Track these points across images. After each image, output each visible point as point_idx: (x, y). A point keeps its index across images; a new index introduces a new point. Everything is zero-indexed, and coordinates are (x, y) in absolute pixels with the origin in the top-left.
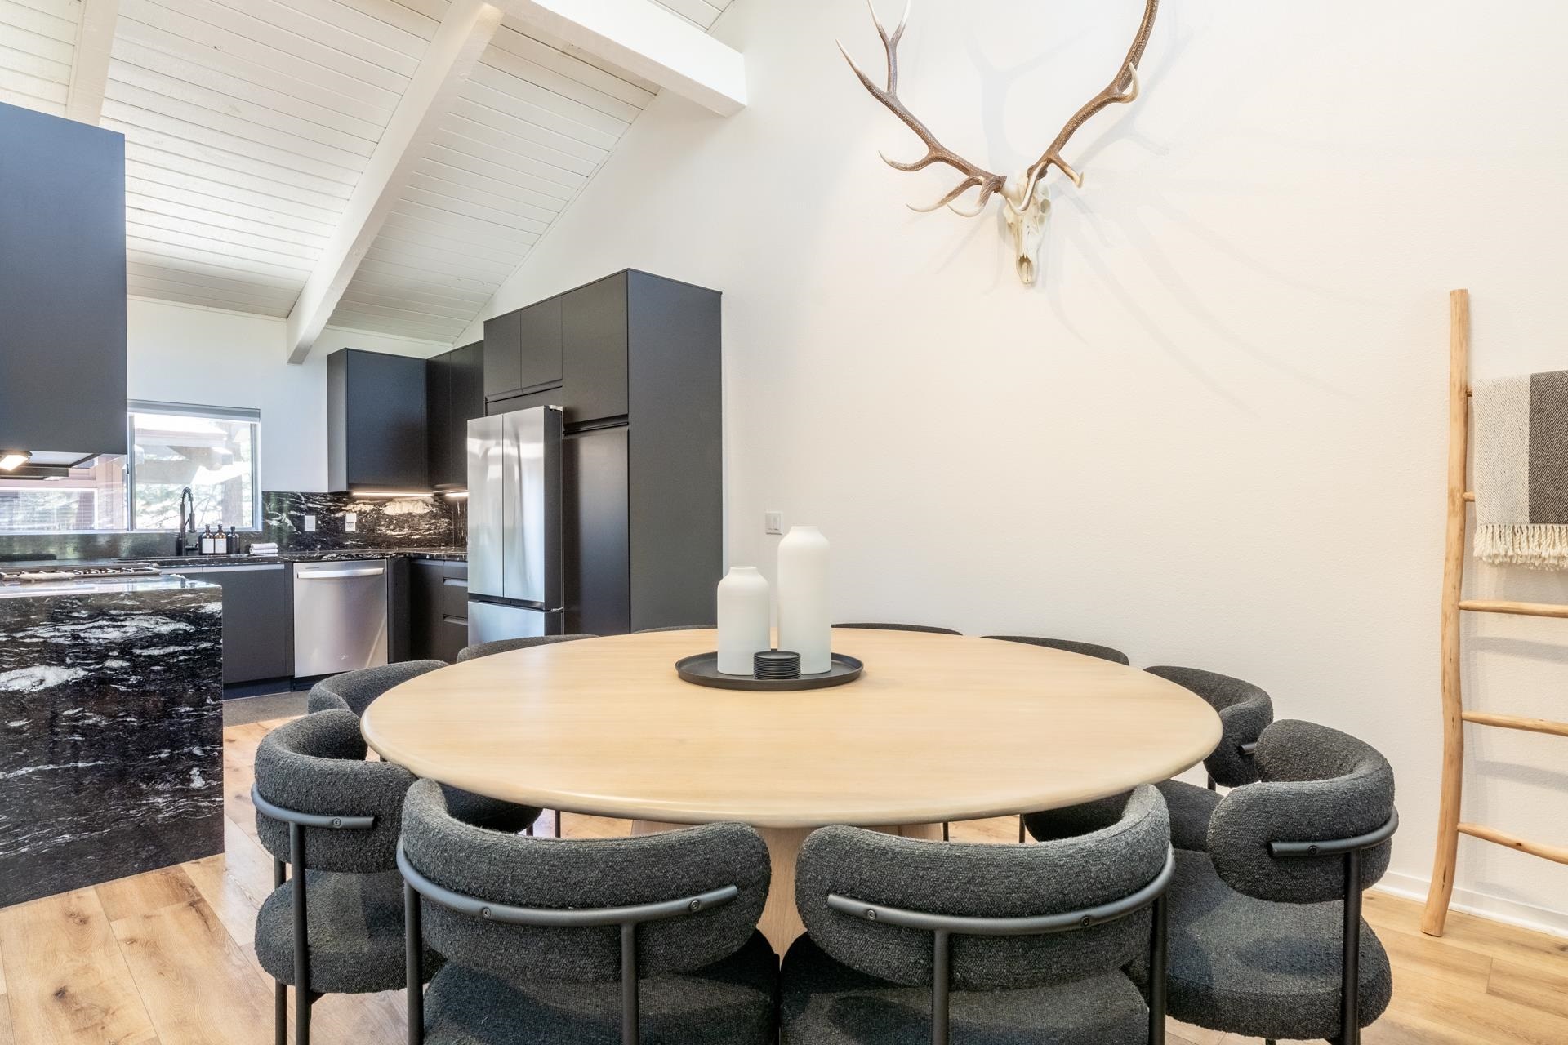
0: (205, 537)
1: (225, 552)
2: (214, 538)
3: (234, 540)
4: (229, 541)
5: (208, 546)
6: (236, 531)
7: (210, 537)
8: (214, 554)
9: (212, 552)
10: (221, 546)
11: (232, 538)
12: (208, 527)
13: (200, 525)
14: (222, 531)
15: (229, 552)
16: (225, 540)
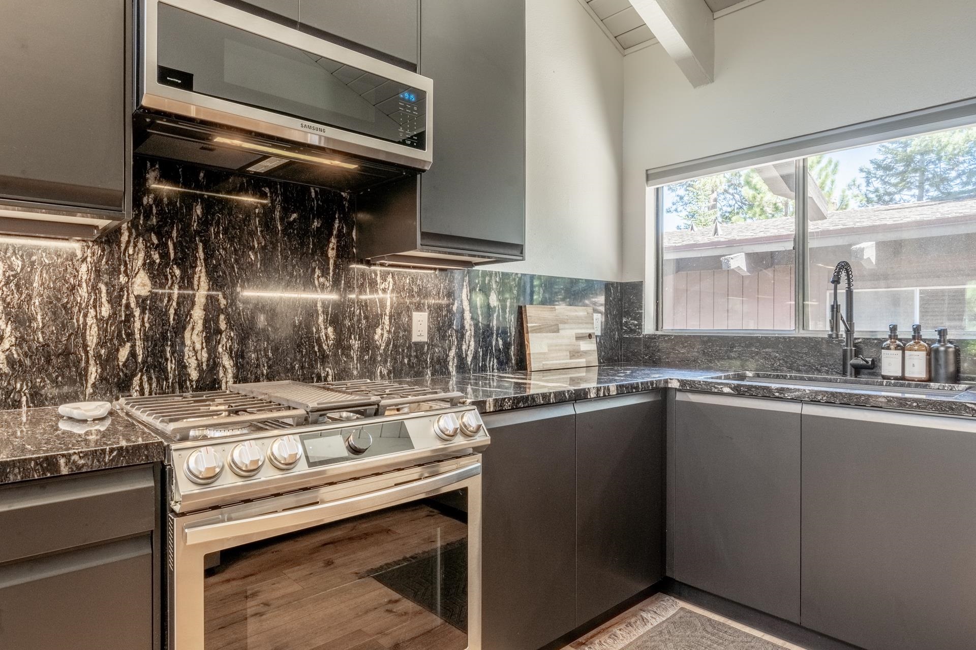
0: (888, 348)
1: (923, 375)
2: (903, 349)
3: (942, 355)
4: (933, 357)
5: (890, 363)
6: (948, 337)
7: (897, 348)
8: (903, 378)
9: (899, 374)
10: (917, 366)
11: (937, 351)
12: (894, 329)
13: (863, 327)
14: (920, 338)
15: (931, 378)
16: (923, 355)
